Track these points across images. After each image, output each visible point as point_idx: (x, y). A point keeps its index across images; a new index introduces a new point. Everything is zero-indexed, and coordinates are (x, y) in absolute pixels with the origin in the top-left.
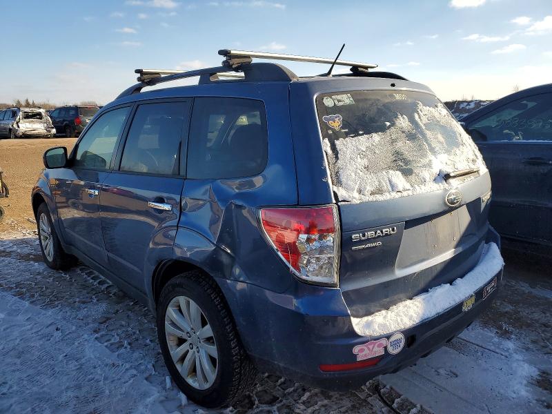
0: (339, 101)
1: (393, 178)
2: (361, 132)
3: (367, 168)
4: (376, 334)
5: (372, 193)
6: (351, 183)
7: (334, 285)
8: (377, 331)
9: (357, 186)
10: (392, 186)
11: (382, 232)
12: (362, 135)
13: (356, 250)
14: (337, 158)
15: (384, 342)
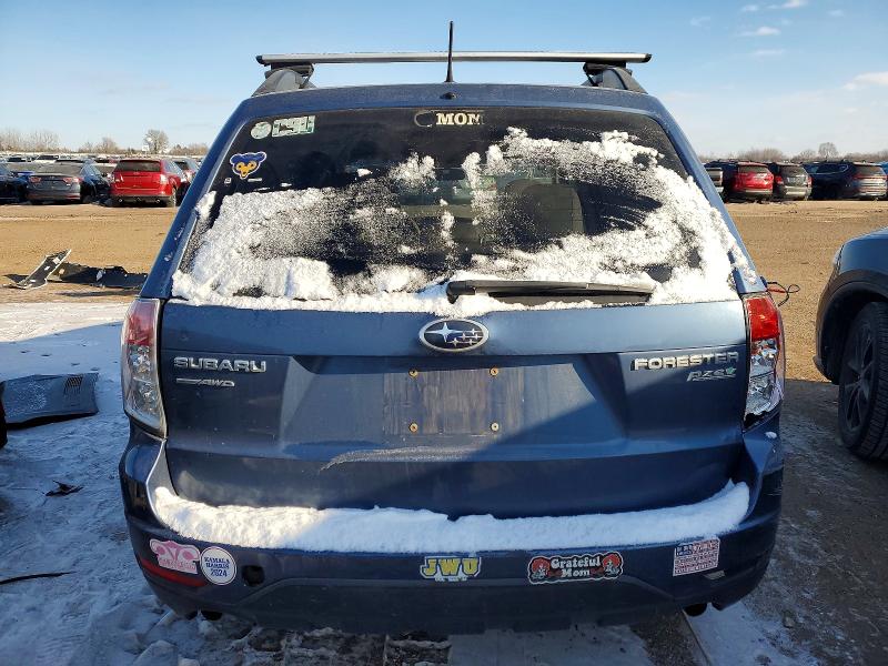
0: (283, 128)
1: (296, 275)
2: (284, 185)
3: (253, 249)
4: (186, 534)
5: (240, 293)
6: (207, 270)
7: (157, 432)
8: (191, 530)
9: (216, 276)
10: (289, 286)
11: (233, 364)
12: (285, 189)
13: (181, 385)
14: (211, 225)
15: (194, 551)
